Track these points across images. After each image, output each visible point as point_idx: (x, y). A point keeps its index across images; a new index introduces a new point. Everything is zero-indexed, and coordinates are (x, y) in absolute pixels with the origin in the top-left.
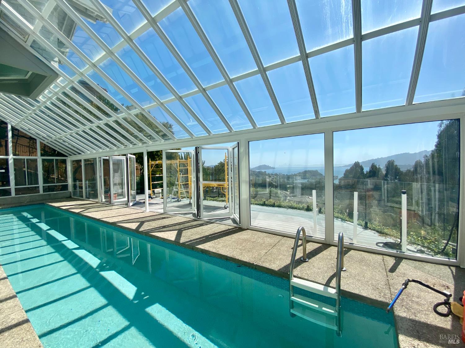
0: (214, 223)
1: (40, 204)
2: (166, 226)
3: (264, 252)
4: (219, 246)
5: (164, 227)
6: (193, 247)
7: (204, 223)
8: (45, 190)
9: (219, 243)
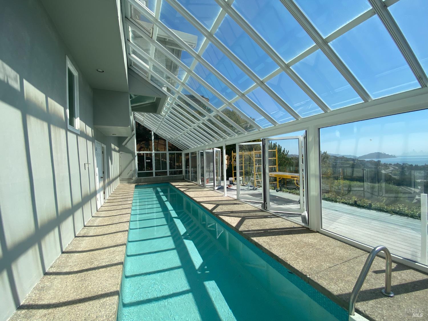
0: (279, 217)
1: (166, 183)
2: (234, 211)
3: (328, 265)
4: (275, 244)
5: (232, 212)
6: (248, 237)
7: (269, 216)
8: (171, 173)
9: (276, 240)
